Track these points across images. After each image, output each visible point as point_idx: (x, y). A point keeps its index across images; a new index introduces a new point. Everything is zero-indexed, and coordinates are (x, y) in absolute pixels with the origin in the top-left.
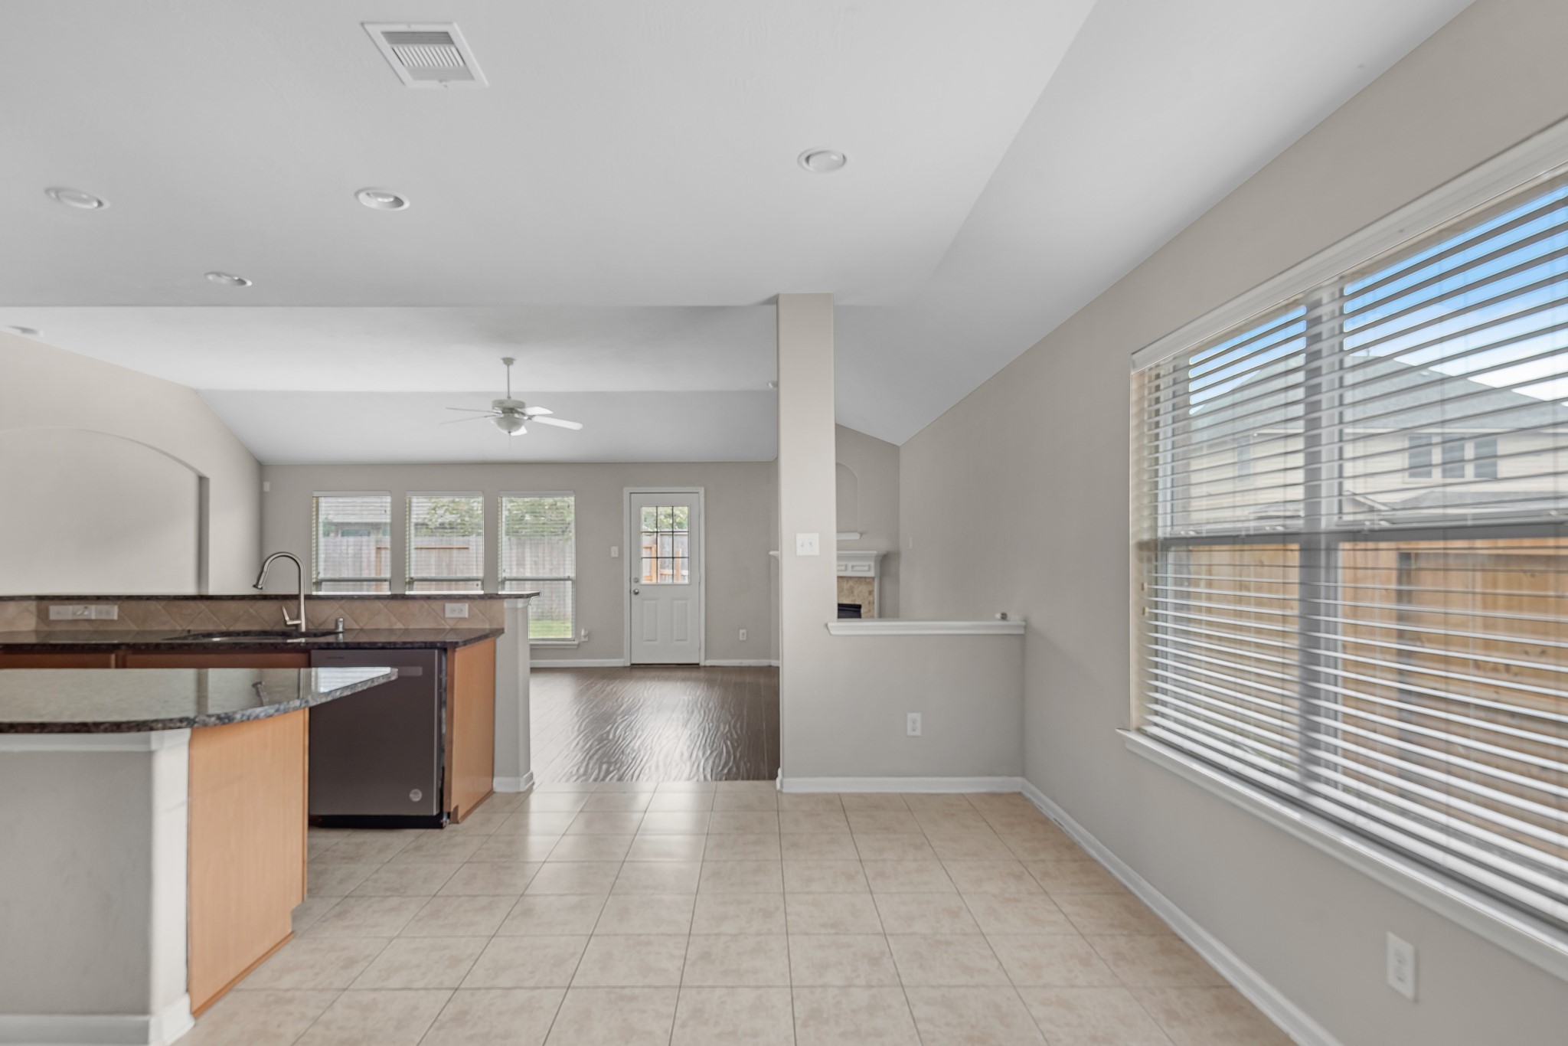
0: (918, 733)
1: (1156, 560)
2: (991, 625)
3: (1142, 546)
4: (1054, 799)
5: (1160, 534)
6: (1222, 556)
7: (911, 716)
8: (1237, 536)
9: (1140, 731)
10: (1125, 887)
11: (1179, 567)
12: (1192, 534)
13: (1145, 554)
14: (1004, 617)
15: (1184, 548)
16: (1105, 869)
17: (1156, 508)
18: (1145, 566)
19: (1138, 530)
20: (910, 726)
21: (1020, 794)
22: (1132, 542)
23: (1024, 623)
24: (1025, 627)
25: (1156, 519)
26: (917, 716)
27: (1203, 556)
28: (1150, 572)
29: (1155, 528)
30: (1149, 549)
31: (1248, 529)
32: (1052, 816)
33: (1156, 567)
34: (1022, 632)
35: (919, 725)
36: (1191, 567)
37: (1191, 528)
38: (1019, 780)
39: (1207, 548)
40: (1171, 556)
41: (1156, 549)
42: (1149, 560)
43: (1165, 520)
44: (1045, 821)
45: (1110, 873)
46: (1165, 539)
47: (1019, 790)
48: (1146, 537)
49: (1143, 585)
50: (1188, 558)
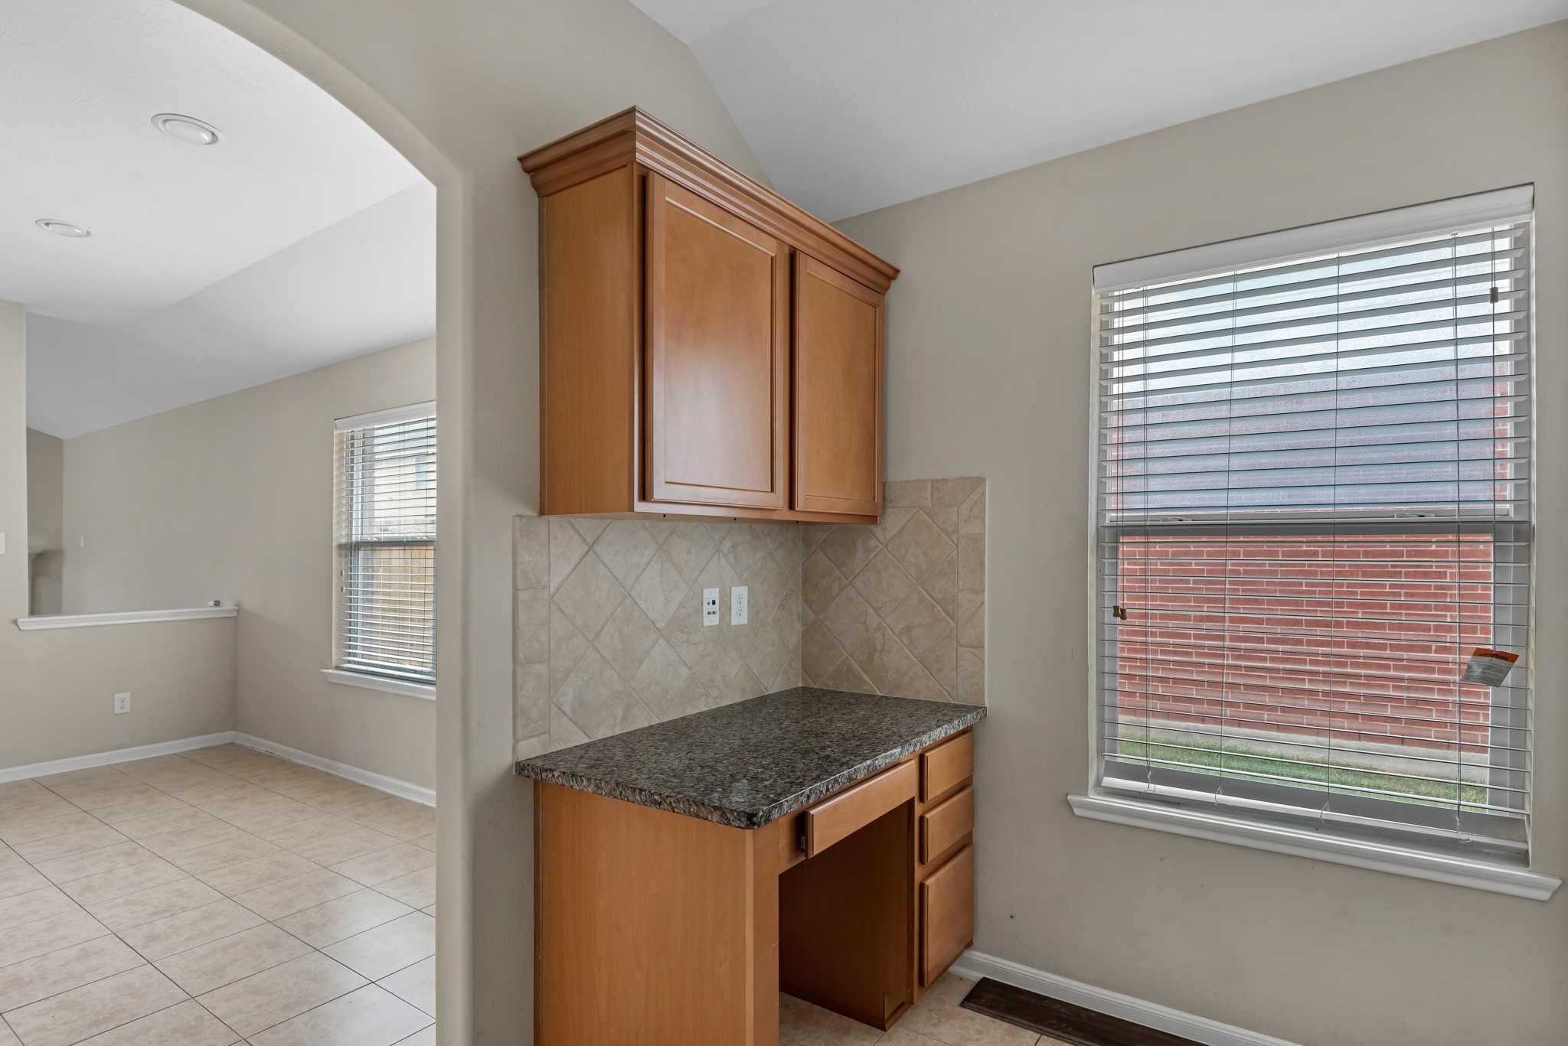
0: (127, 709)
1: (351, 556)
2: (208, 610)
3: (341, 547)
4: (266, 737)
5: (354, 539)
6: (396, 553)
7: (118, 696)
8: (402, 542)
9: (338, 668)
10: (326, 773)
11: (366, 559)
12: (375, 539)
13: (343, 552)
14: (217, 604)
15: (370, 548)
16: (309, 767)
17: (351, 522)
18: (344, 560)
19: (340, 536)
20: (117, 704)
21: (232, 743)
22: (334, 544)
23: (237, 608)
24: (238, 611)
25: (351, 530)
26: (127, 695)
27: (384, 553)
28: (346, 564)
29: (350, 535)
30: (346, 549)
31: (407, 538)
32: (263, 750)
33: (351, 560)
34: (235, 615)
35: (128, 703)
36: (374, 560)
37: (374, 536)
38: (231, 733)
39: (387, 548)
40: (361, 553)
41: (351, 549)
42: (346, 556)
43: (357, 530)
44: (259, 754)
45: (314, 769)
46: (357, 542)
47: (231, 741)
48: (344, 541)
49: (341, 572)
50: (372, 554)
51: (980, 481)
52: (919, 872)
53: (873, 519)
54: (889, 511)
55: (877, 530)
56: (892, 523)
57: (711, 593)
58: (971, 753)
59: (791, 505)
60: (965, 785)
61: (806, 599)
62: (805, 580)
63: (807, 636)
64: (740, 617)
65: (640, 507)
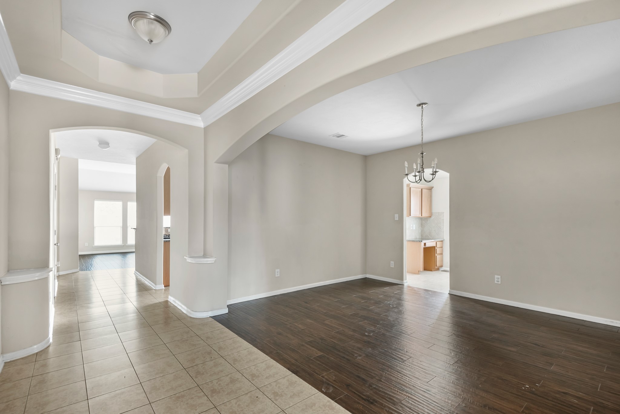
51: (444, 213)
52: (436, 255)
53: (430, 217)
54: (432, 216)
55: (431, 218)
56: (433, 217)
57: (412, 225)
58: (443, 244)
59: (422, 216)
60: (442, 247)
61: (421, 227)
62: (421, 224)
63: (422, 231)
64: (414, 228)
65: (410, 216)
